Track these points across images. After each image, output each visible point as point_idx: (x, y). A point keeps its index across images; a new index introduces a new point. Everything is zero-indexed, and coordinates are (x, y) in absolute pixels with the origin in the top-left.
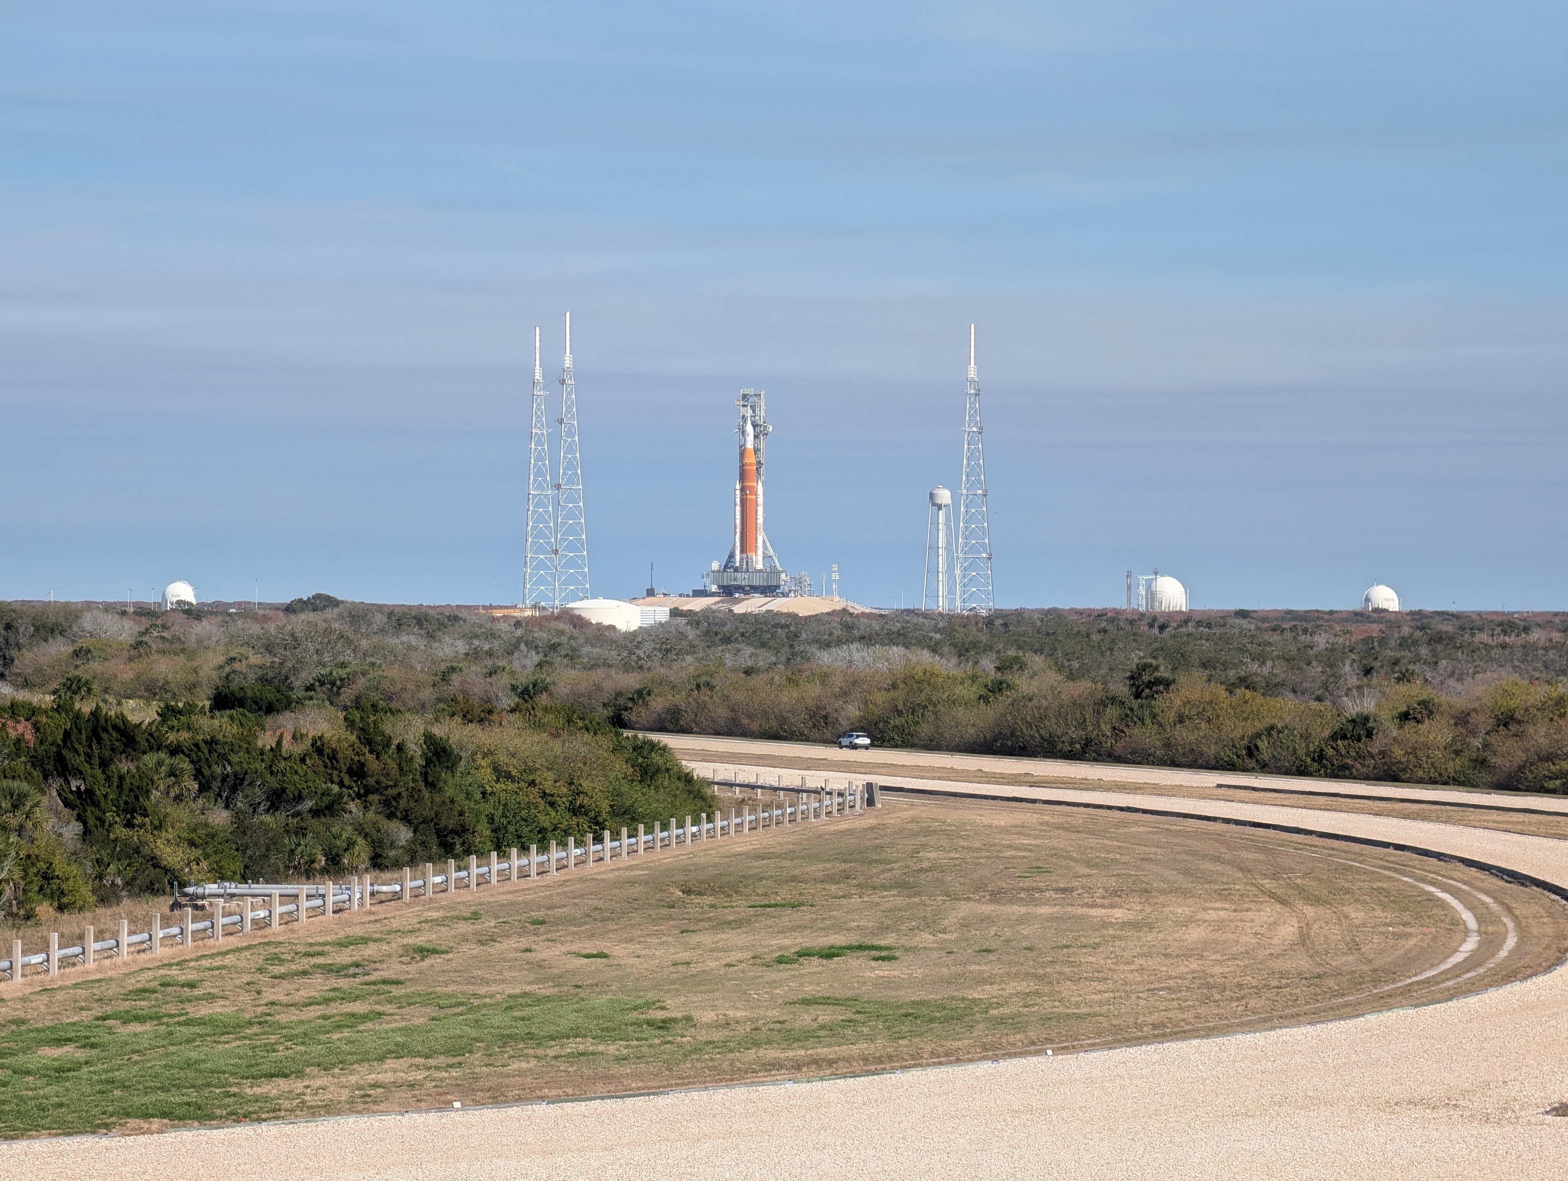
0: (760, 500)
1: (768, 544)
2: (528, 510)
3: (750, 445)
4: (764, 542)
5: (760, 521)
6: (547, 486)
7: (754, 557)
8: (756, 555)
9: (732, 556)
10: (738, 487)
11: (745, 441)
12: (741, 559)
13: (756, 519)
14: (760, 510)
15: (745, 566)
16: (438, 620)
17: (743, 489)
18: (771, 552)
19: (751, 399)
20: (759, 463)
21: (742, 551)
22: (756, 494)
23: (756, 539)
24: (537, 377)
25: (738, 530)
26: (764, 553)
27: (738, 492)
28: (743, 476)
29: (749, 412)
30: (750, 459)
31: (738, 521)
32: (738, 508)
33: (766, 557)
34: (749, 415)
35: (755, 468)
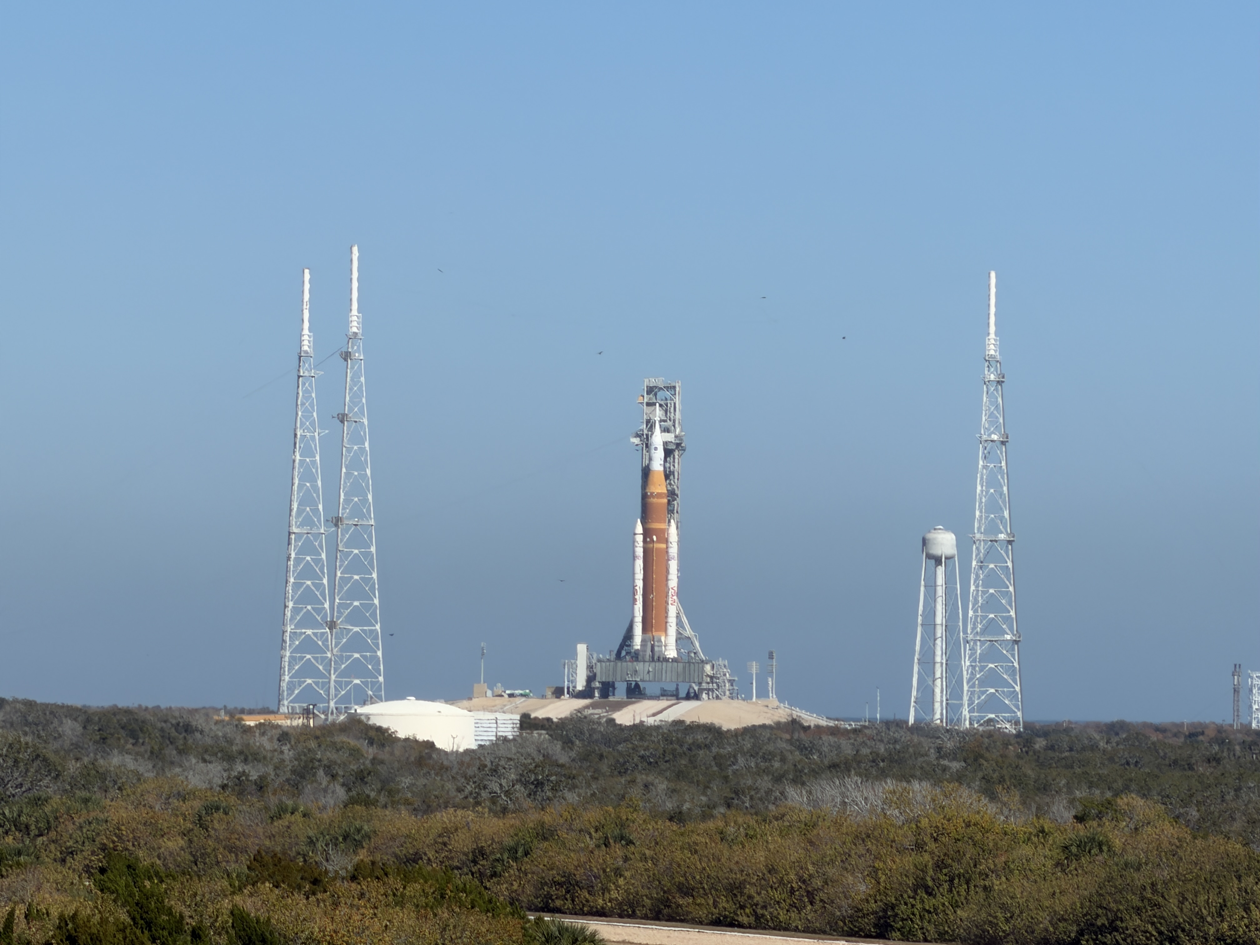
0: (674, 550)
1: (685, 620)
2: (289, 558)
3: (657, 465)
4: (678, 617)
5: (673, 582)
6: (319, 521)
7: (663, 639)
8: (666, 635)
9: (629, 636)
10: (639, 529)
11: (650, 459)
12: (643, 641)
13: (667, 580)
14: (673, 566)
15: (649, 652)
16: (162, 730)
17: (647, 533)
18: (688, 632)
19: (660, 394)
20: (672, 495)
21: (645, 630)
22: (666, 541)
23: (666, 611)
24: (305, 348)
25: (639, 597)
26: (678, 633)
27: (640, 538)
28: (646, 514)
29: (658, 414)
30: (659, 486)
31: (639, 584)
32: (639, 564)
33: (681, 639)
34: (657, 419)
35: (665, 501)
